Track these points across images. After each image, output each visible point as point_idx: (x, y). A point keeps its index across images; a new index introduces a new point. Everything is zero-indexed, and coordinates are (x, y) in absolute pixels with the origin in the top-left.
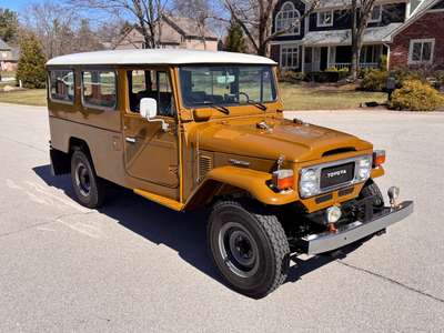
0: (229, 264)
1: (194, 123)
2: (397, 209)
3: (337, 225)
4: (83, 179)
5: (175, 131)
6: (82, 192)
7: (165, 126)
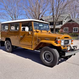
0: (45, 60)
1: (36, 33)
2: (77, 50)
3: (69, 50)
4: (8, 46)
5: (32, 34)
6: (8, 49)
7: (30, 33)
